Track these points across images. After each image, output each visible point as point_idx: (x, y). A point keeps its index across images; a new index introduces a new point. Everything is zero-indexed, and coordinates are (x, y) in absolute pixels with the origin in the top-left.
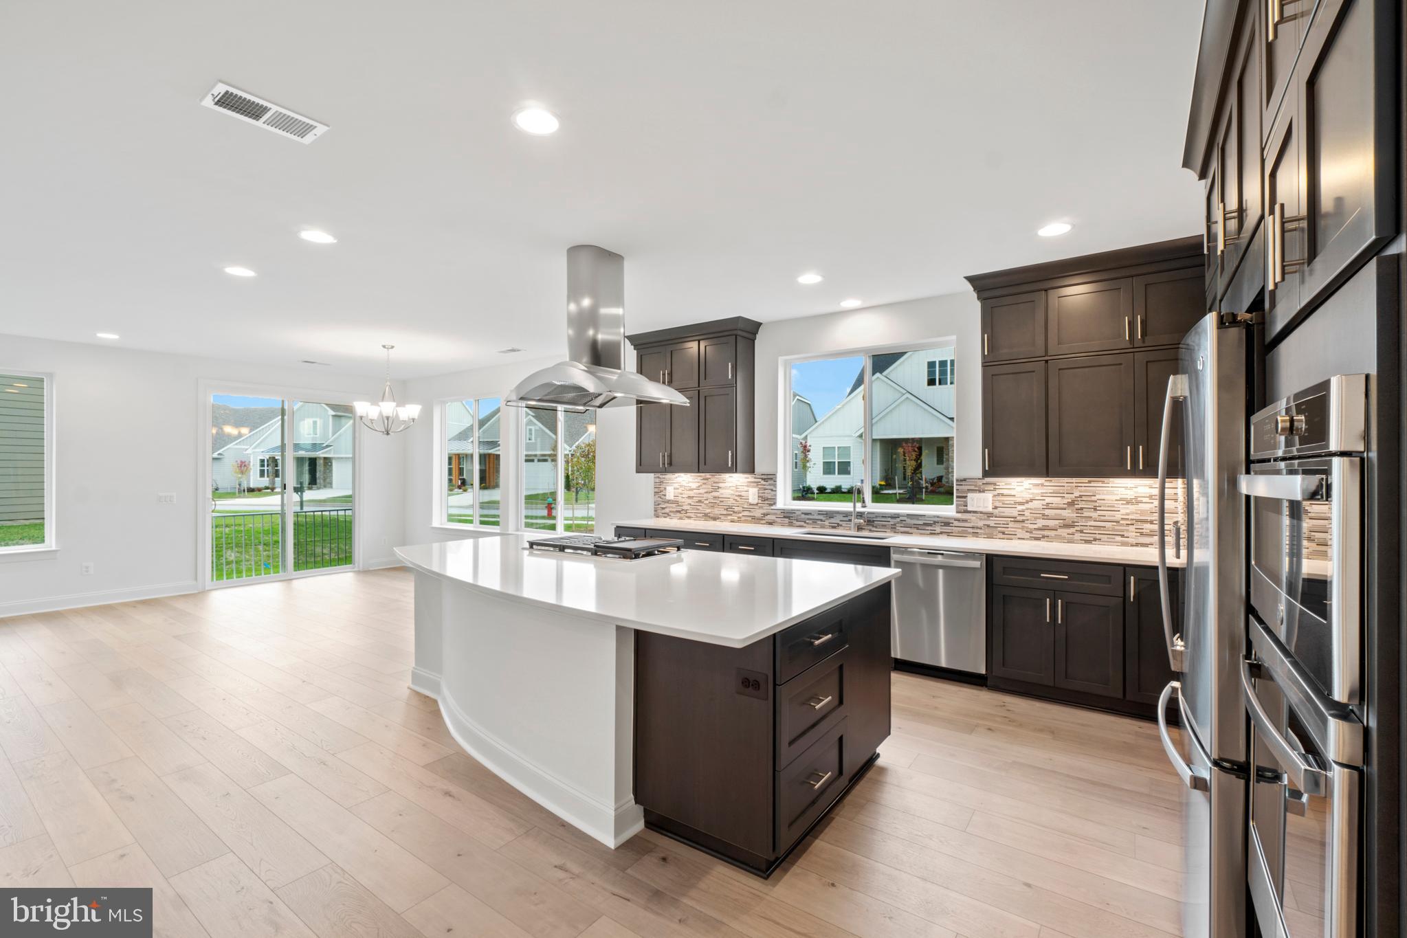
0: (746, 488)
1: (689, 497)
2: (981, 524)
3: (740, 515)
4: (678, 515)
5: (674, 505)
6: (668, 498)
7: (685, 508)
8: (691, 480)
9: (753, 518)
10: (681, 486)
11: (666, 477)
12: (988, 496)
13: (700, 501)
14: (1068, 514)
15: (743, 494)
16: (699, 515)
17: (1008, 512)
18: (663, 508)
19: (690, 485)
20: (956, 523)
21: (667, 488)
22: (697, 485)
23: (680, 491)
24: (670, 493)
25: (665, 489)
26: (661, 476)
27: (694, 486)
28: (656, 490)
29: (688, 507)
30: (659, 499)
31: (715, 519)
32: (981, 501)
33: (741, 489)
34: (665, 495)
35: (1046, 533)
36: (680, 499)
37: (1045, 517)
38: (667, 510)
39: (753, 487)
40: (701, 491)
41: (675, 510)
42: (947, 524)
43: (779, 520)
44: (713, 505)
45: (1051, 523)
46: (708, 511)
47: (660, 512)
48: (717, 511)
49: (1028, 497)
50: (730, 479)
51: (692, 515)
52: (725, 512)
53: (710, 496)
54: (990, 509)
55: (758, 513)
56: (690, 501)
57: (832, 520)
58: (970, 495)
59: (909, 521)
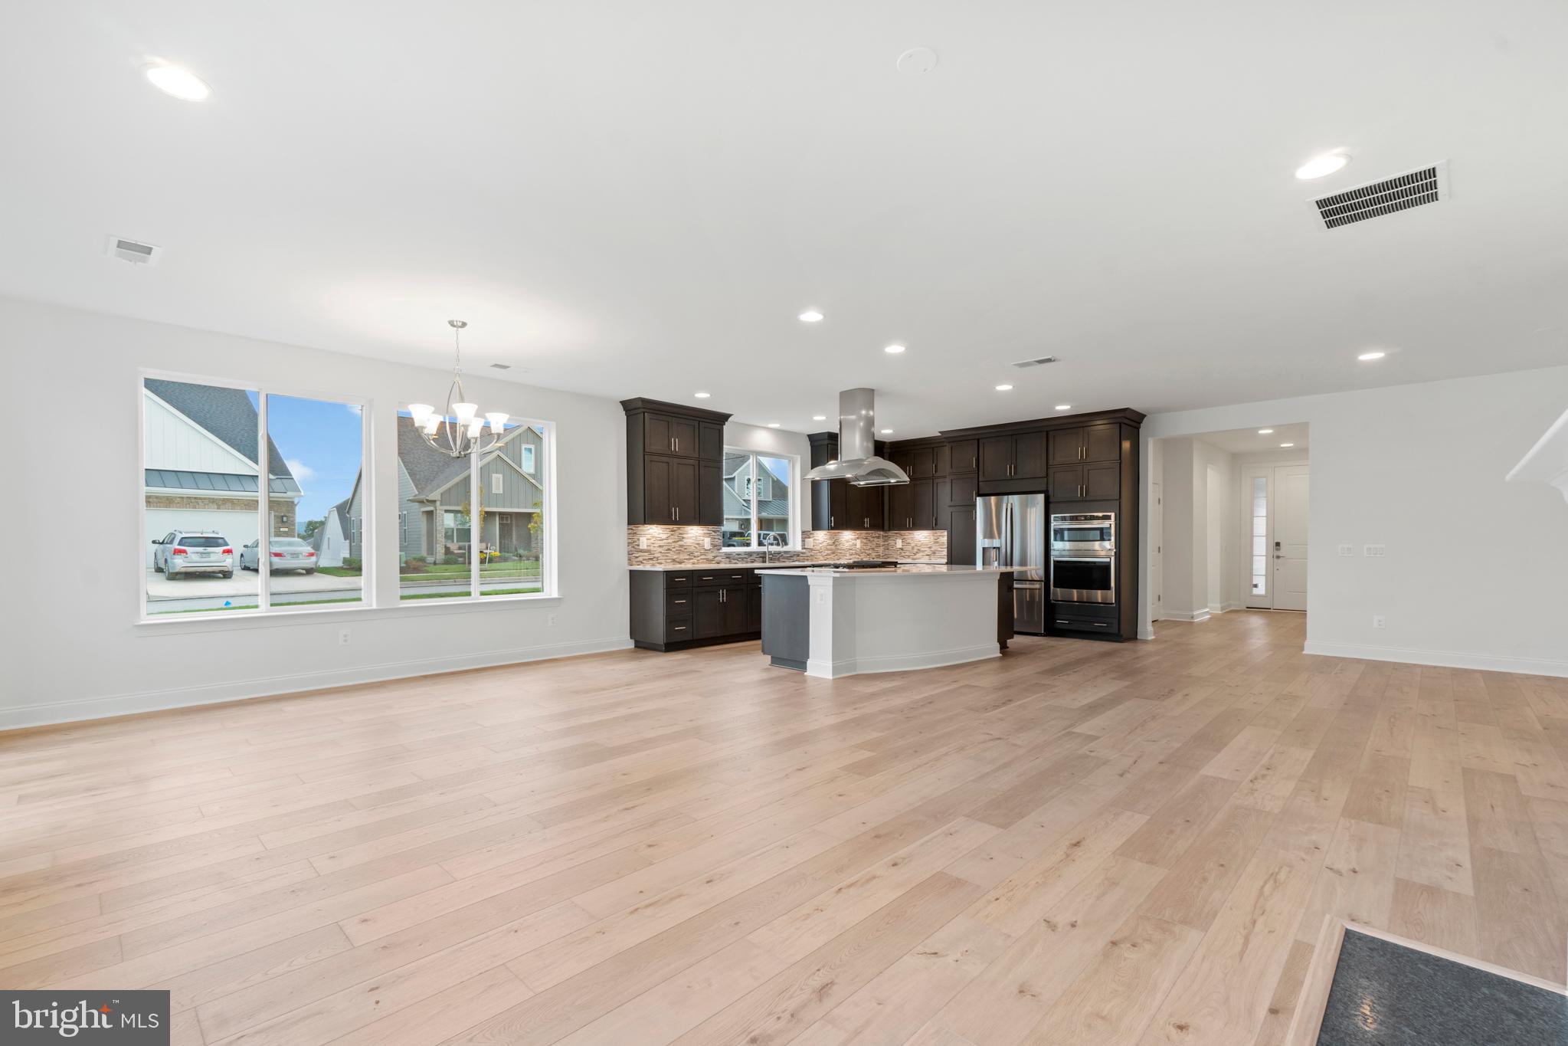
0: (702, 538)
1: (660, 546)
2: (809, 554)
3: (699, 558)
4: (651, 562)
5: (646, 554)
6: (641, 547)
7: (656, 555)
8: (661, 532)
9: (707, 560)
10: (653, 537)
11: (639, 528)
12: (811, 539)
13: (669, 549)
14: (833, 547)
15: (700, 542)
16: (668, 561)
17: (818, 548)
18: (637, 557)
19: (661, 536)
20: (801, 555)
21: (641, 539)
22: (666, 536)
23: (652, 541)
24: (644, 543)
25: (639, 539)
26: (634, 528)
27: (664, 536)
28: (630, 541)
29: (659, 555)
30: (633, 549)
31: (680, 563)
32: (810, 542)
33: (699, 538)
34: (638, 545)
35: (829, 557)
36: (652, 548)
37: (828, 550)
38: (640, 559)
39: (707, 537)
40: (669, 541)
41: (647, 558)
42: (798, 555)
43: (723, 560)
44: (679, 552)
45: (829, 552)
46: (675, 557)
47: (634, 560)
48: (682, 557)
49: (823, 540)
50: (692, 531)
51: (663, 561)
52: (688, 557)
53: (677, 544)
54: (812, 547)
55: (710, 556)
56: (660, 550)
57: (752, 558)
58: (807, 540)
59: (785, 555)
